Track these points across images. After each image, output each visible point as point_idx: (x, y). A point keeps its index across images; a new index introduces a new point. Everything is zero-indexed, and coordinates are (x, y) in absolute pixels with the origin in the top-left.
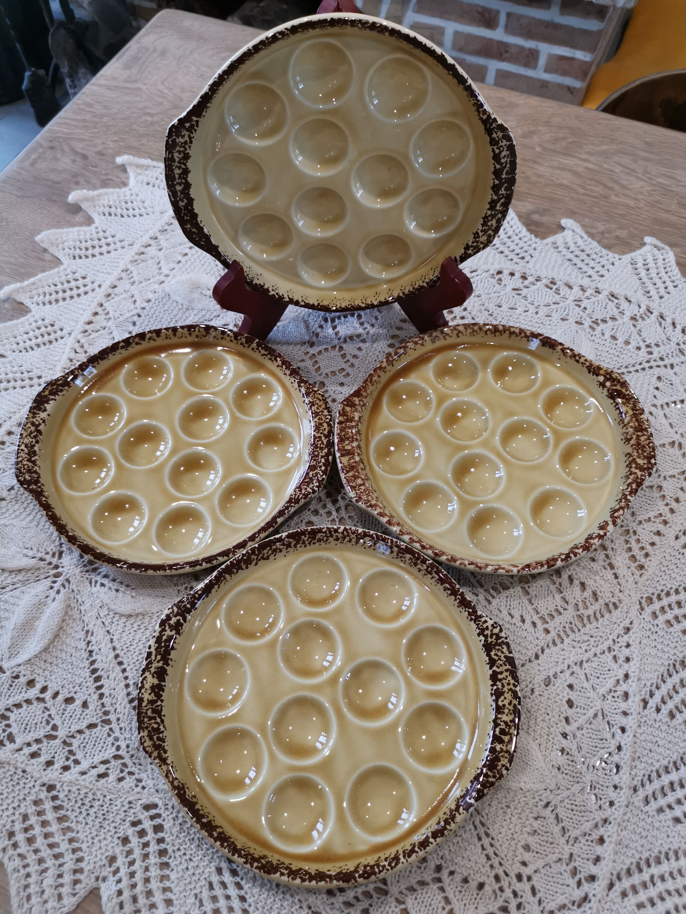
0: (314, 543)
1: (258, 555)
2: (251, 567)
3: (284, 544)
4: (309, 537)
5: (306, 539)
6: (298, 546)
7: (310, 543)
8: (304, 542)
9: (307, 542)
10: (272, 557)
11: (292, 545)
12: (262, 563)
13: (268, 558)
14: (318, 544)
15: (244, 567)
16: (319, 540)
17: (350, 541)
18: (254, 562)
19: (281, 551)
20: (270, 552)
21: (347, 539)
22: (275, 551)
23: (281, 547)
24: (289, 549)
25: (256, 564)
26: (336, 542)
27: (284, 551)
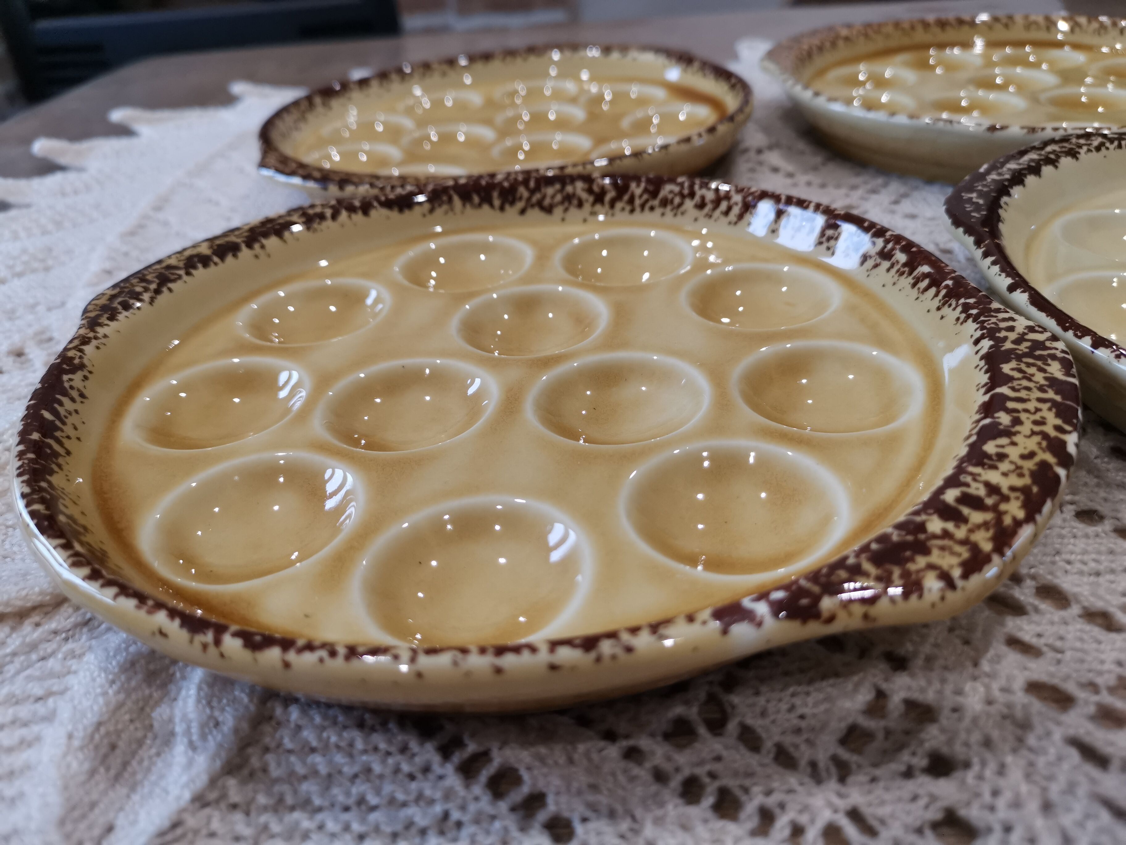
0: (652, 208)
1: (532, 192)
2: (512, 212)
3: (590, 191)
4: (646, 190)
5: (638, 191)
6: (619, 205)
7: (643, 207)
8: (631, 201)
9: (638, 202)
10: (558, 211)
11: (608, 198)
12: (535, 213)
13: (549, 210)
14: (658, 211)
15: (497, 202)
16: (665, 203)
17: (727, 213)
18: (520, 205)
19: (580, 205)
20: (559, 198)
21: (724, 205)
22: (568, 199)
23: (584, 195)
24: (598, 207)
25: (523, 212)
26: (696, 213)
27: (587, 207)
